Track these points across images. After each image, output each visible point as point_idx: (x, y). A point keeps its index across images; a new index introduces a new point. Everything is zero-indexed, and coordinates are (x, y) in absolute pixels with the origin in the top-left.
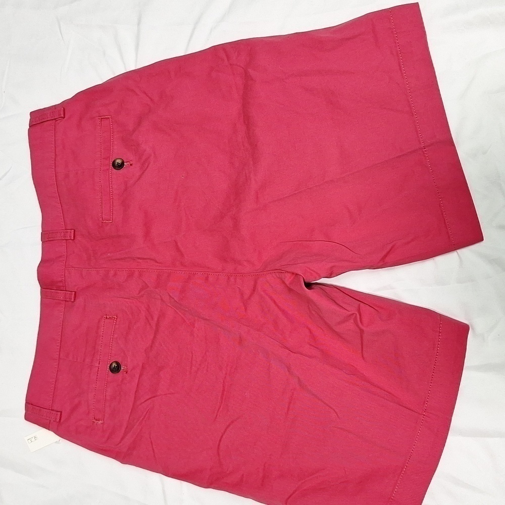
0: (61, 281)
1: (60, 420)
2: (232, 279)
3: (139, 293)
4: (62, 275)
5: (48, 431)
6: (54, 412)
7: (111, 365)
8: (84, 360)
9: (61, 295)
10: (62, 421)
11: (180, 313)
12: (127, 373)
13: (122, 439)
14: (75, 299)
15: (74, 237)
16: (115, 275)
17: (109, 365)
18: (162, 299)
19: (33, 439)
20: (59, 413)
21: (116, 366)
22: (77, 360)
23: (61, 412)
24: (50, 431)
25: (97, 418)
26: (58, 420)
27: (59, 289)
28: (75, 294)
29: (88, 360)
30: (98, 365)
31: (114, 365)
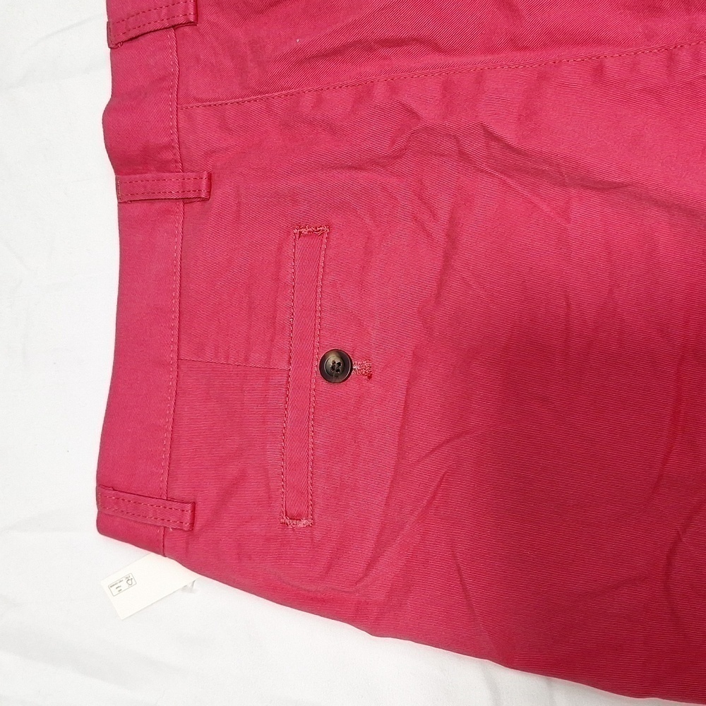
0: (168, 147)
1: (192, 524)
2: (684, 57)
3: (393, 143)
4: (171, 128)
5: (160, 557)
6: (175, 505)
7: (324, 359)
8: (246, 360)
9: (172, 184)
10: (197, 527)
11: (519, 188)
12: (370, 377)
13: (371, 565)
14: (209, 192)
15: (196, 14)
16: (319, 102)
17: (317, 363)
18: (462, 153)
19: (124, 585)
20: (189, 507)
21: (338, 361)
22: (227, 358)
23: (194, 505)
24: (167, 558)
25: (294, 512)
26: (186, 526)
27: (164, 167)
28: (210, 177)
29: (257, 358)
30: (284, 366)
31: (333, 359)
